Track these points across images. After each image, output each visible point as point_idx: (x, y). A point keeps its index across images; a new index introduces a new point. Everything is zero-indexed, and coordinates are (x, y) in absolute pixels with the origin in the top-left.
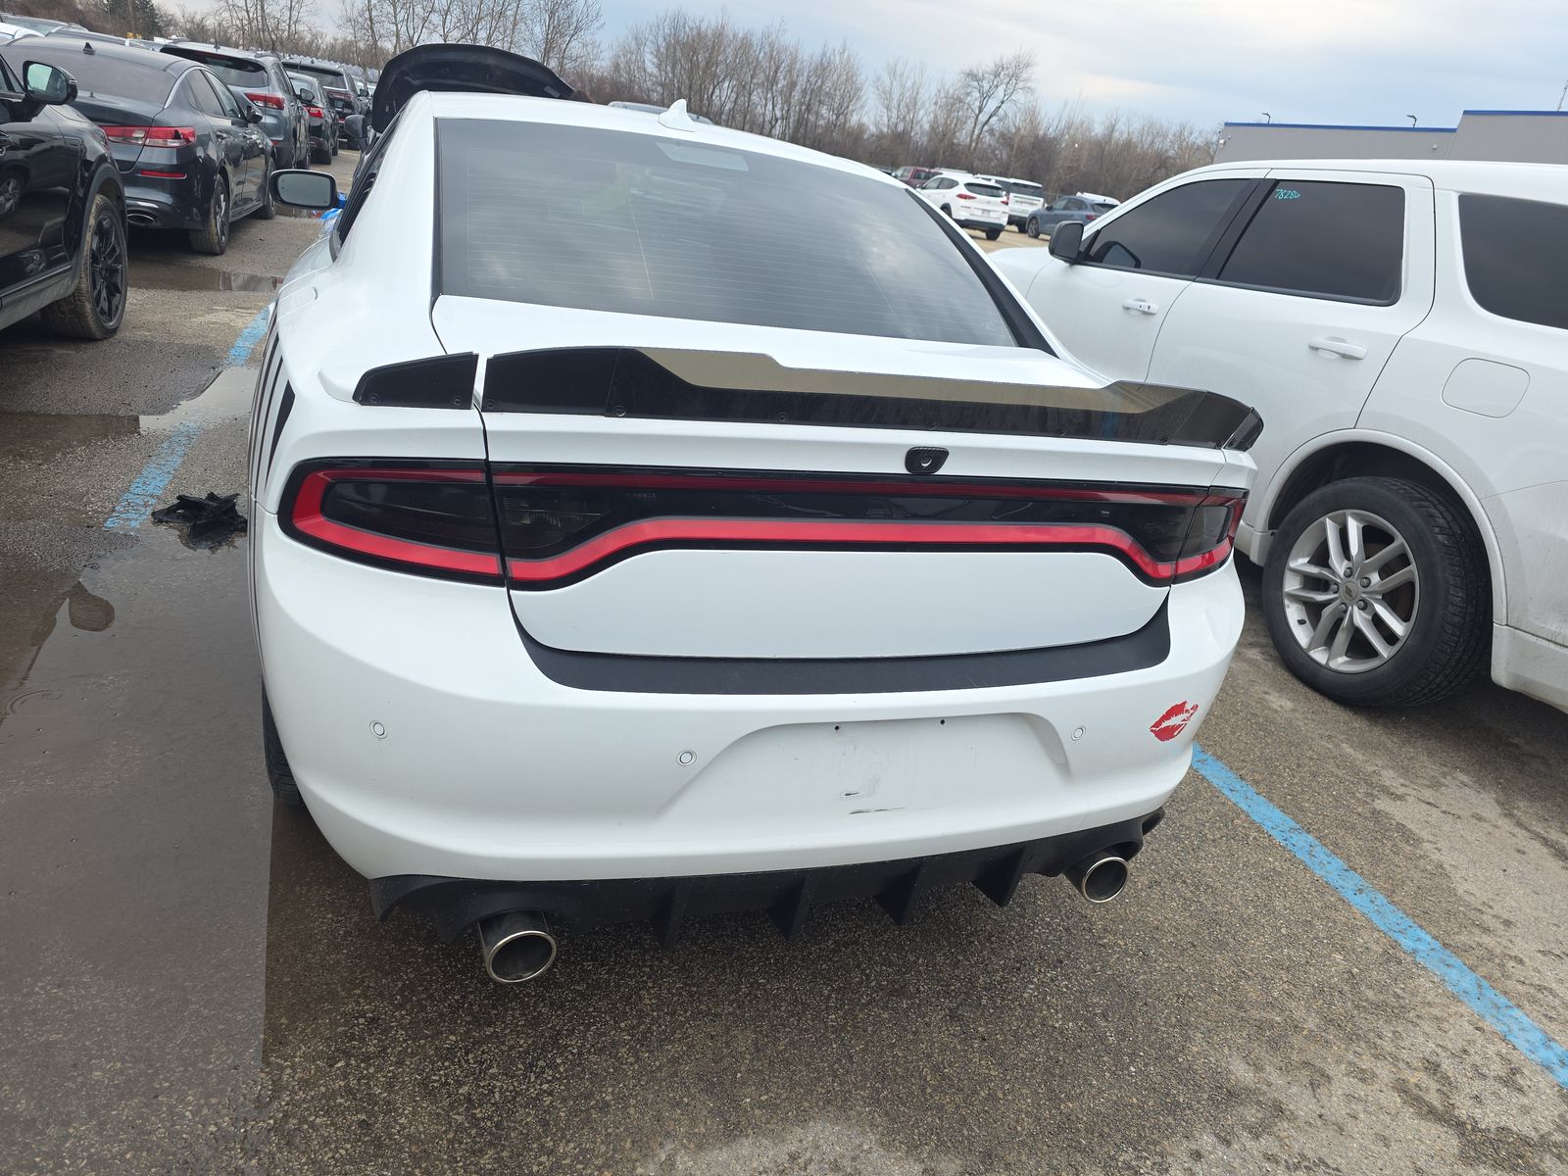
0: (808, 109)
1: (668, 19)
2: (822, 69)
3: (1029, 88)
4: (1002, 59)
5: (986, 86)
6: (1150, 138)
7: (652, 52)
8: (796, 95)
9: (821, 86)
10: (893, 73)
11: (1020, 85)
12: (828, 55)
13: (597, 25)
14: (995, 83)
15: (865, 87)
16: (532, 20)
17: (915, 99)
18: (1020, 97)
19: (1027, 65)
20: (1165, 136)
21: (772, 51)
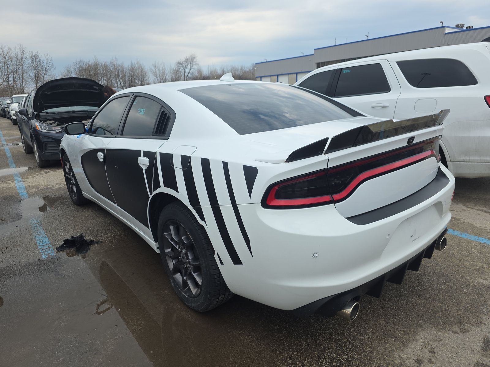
0: (132, 82)
1: (77, 63)
2: (132, 69)
3: (197, 64)
4: (187, 57)
5: (184, 65)
6: (234, 71)
7: (75, 74)
8: (127, 78)
9: (134, 75)
10: (155, 66)
11: (194, 63)
12: (133, 65)
13: (53, 69)
14: (187, 64)
15: (148, 72)
16: (29, 71)
17: (164, 73)
18: (195, 67)
19: (194, 58)
20: (238, 70)
21: (115, 67)
